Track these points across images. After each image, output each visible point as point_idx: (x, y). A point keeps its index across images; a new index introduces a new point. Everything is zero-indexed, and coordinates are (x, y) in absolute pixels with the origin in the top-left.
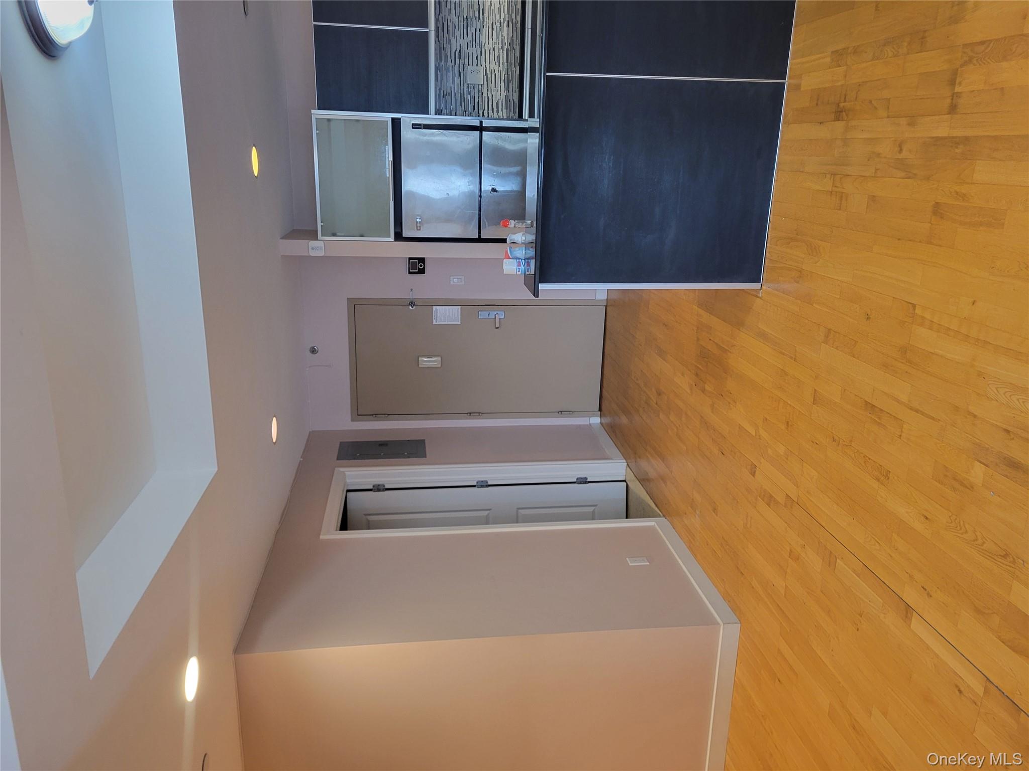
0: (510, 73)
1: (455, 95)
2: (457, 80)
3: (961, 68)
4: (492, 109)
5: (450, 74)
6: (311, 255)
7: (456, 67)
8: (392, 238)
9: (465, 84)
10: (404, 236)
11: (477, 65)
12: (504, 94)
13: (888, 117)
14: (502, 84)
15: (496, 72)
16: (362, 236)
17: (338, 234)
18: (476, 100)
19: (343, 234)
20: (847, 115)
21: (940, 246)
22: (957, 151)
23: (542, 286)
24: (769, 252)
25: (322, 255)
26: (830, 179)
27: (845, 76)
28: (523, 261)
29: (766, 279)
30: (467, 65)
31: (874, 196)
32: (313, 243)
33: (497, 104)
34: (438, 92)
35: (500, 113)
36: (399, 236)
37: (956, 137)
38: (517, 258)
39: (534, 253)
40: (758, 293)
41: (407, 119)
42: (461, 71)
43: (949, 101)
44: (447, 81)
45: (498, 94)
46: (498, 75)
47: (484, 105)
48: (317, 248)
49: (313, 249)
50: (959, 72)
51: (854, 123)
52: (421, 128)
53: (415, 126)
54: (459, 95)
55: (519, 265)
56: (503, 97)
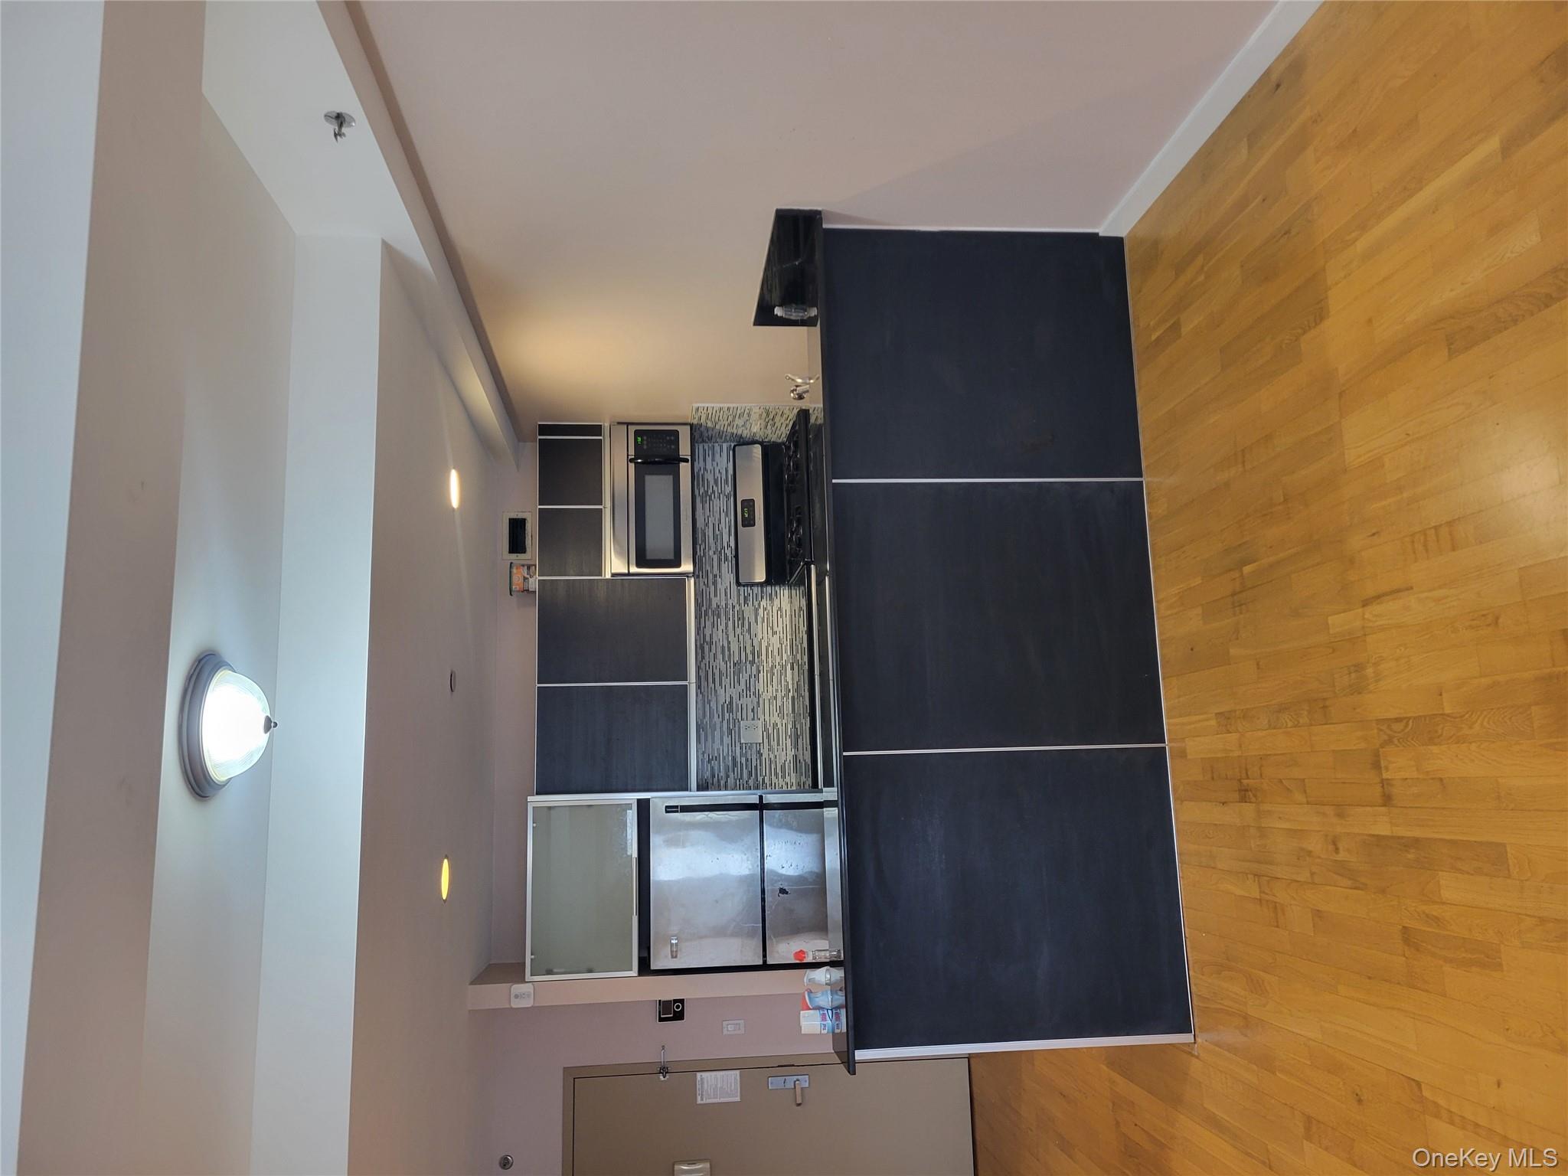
0: (798, 726)
1: (724, 758)
2: (727, 740)
3: (1383, 748)
4: (776, 774)
5: (717, 733)
6: (514, 1006)
7: (725, 722)
8: (634, 972)
9: (738, 745)
10: (652, 968)
11: (753, 719)
12: (791, 753)
13: (1308, 803)
14: (789, 740)
15: (779, 726)
16: (590, 971)
17: (555, 970)
18: (754, 764)
19: (563, 970)
20: (1255, 796)
21: (1427, 991)
22: (1410, 856)
23: (860, 1055)
24: (1195, 985)
25: (530, 1006)
26: (1255, 881)
27: (1240, 746)
28: (830, 1012)
29: (1200, 1028)
30: (740, 720)
31: (1318, 911)
32: (518, 988)
33: (783, 768)
34: (700, 757)
35: (787, 779)
36: (645, 968)
37: (1403, 838)
38: (819, 1008)
39: (844, 998)
40: (1193, 1049)
41: (659, 799)
42: (731, 727)
43: (1378, 789)
44: (713, 742)
45: (784, 752)
46: (782, 729)
47: (765, 770)
48: (523, 994)
49: (516, 996)
50: (1380, 753)
51: (1266, 807)
52: (677, 812)
53: (670, 809)
54: (730, 758)
55: (824, 1018)
56: (790, 758)
